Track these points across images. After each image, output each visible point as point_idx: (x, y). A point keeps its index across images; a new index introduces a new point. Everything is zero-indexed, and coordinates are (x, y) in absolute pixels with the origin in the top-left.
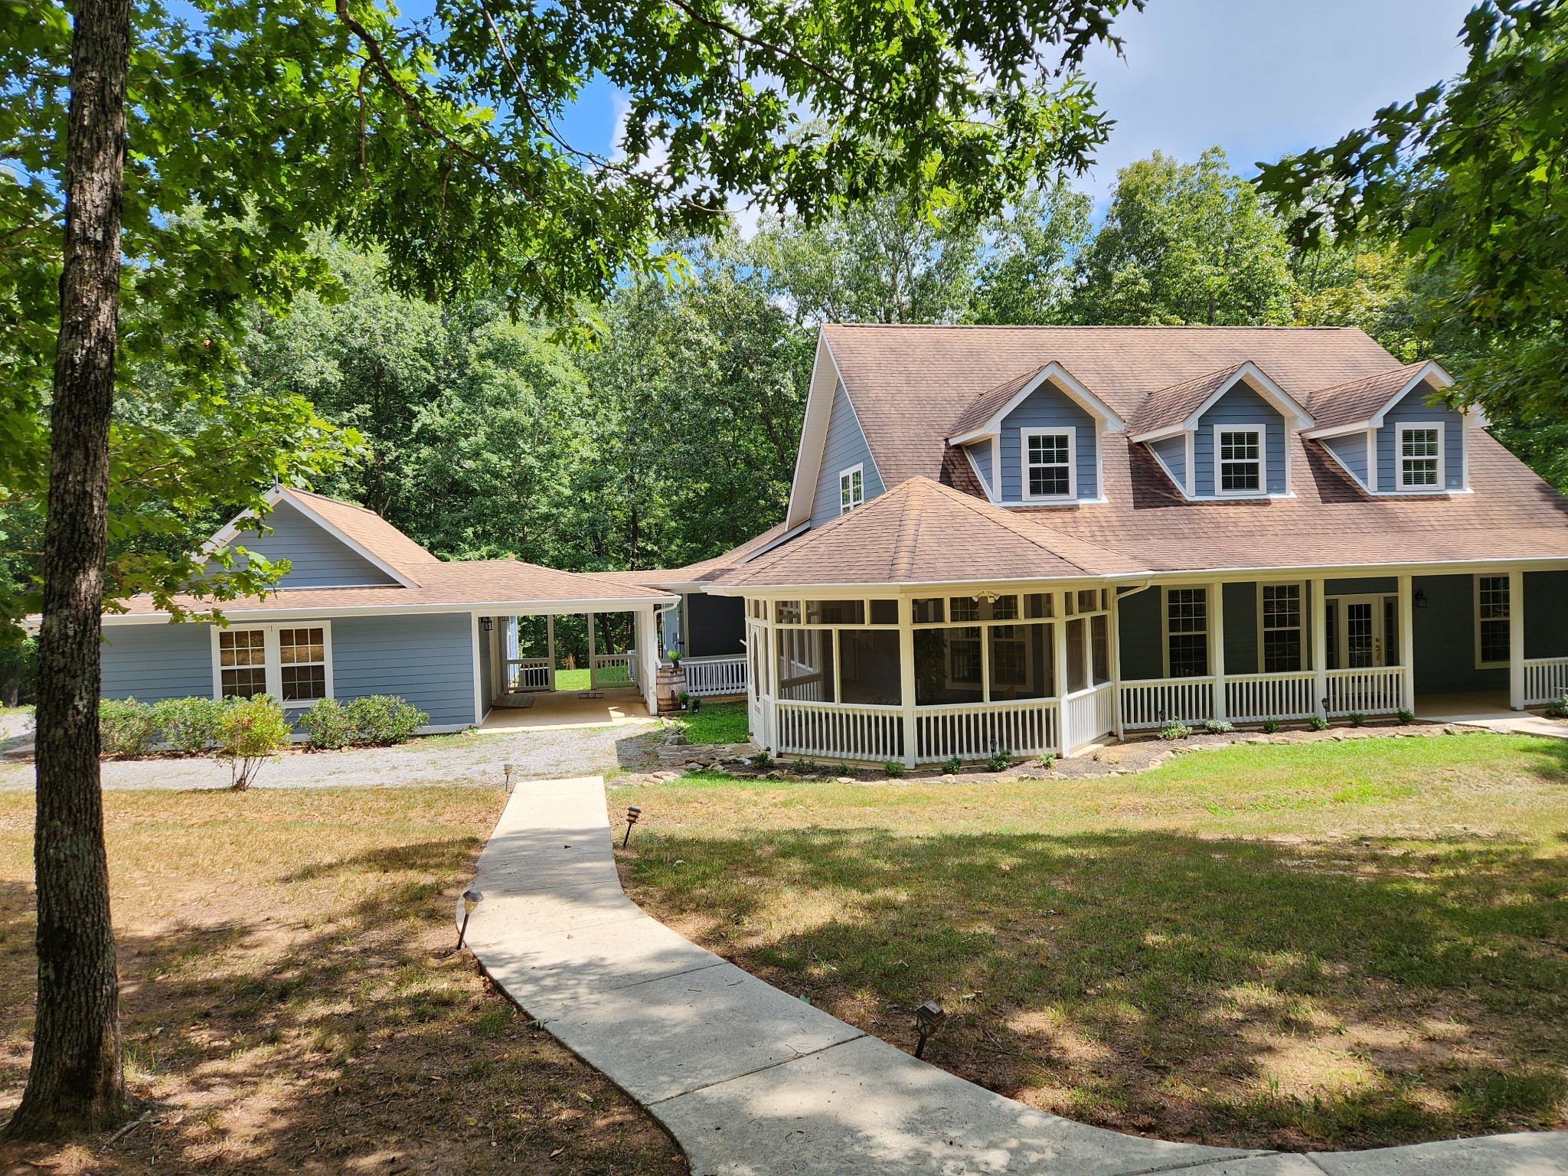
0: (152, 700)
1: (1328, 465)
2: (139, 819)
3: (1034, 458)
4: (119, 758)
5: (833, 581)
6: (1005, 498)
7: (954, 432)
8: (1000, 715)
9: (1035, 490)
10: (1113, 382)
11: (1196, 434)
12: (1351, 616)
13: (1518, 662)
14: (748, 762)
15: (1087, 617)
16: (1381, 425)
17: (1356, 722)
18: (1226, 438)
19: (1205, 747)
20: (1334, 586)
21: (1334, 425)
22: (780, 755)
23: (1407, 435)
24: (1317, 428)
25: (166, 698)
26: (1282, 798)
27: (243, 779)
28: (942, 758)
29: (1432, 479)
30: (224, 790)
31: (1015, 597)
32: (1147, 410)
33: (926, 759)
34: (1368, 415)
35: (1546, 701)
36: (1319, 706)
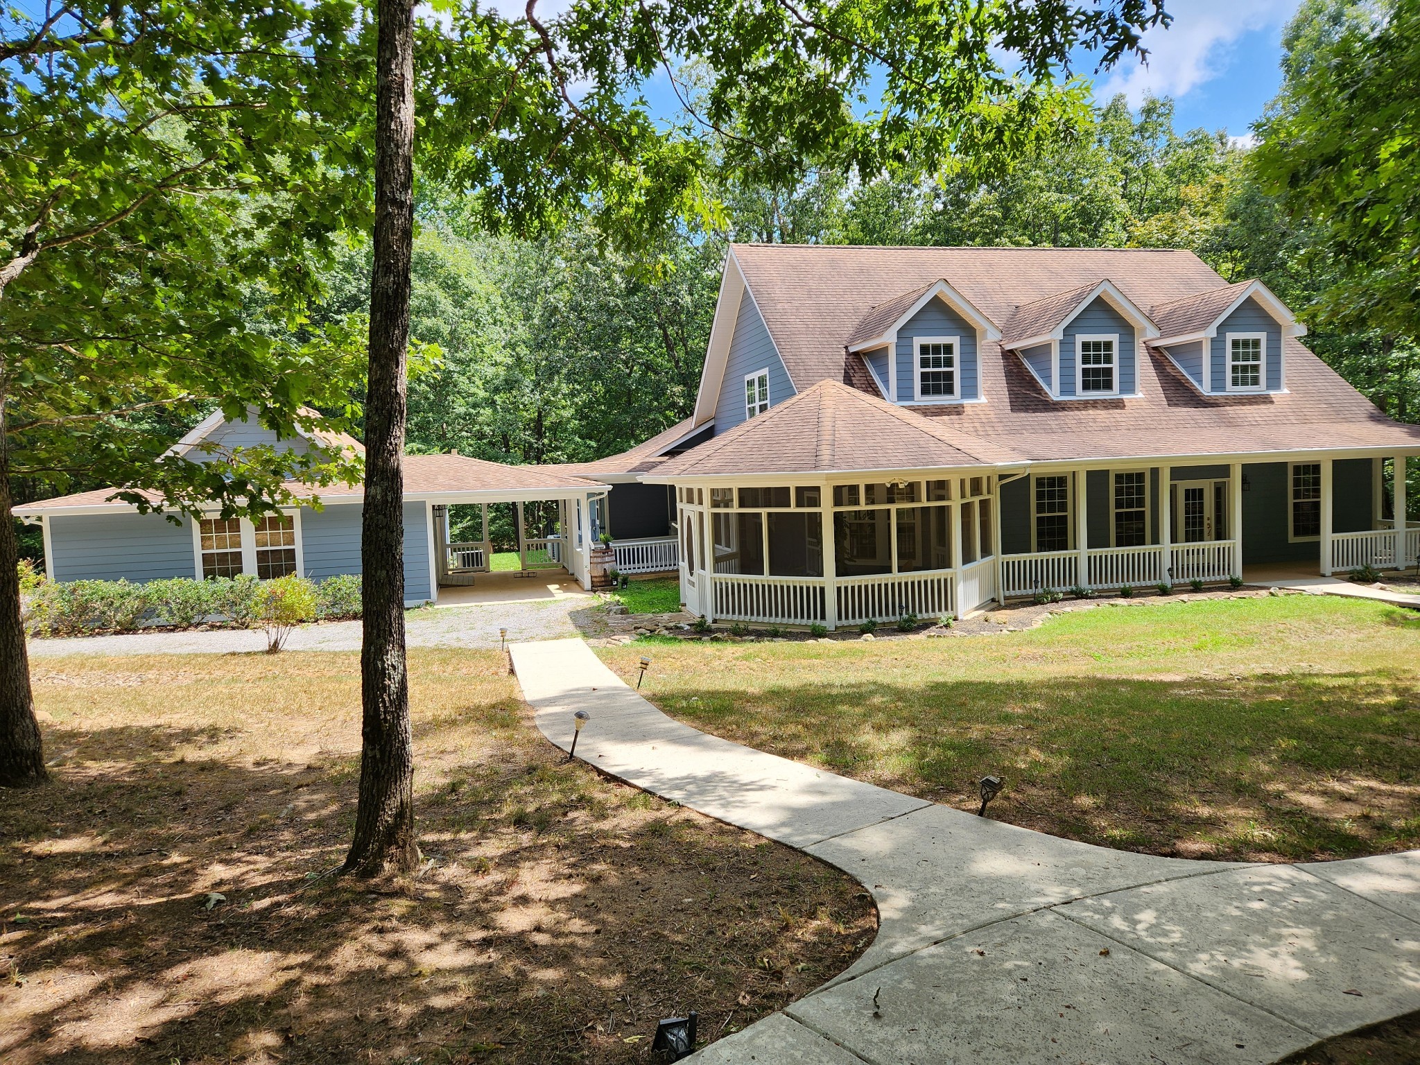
0: (144, 581)
1: (1169, 369)
2: (199, 677)
3: (924, 363)
4: (116, 633)
5: (766, 470)
6: (900, 398)
7: (853, 340)
8: (906, 584)
9: (925, 391)
10: (984, 296)
11: (1061, 342)
12: (1187, 498)
13: (1327, 536)
14: (687, 627)
15: (976, 500)
16: (1214, 335)
17: (1197, 588)
18: (1086, 346)
19: (1076, 609)
20: (1179, 473)
21: (1174, 334)
22: (715, 621)
23: (1235, 344)
24: (1162, 337)
25: (155, 579)
26: (1152, 647)
27: (276, 643)
28: (858, 621)
29: (1255, 381)
30: (263, 653)
31: (919, 483)
32: (1015, 321)
33: (844, 622)
34: (1204, 326)
35: (1350, 568)
36: (1166, 575)
